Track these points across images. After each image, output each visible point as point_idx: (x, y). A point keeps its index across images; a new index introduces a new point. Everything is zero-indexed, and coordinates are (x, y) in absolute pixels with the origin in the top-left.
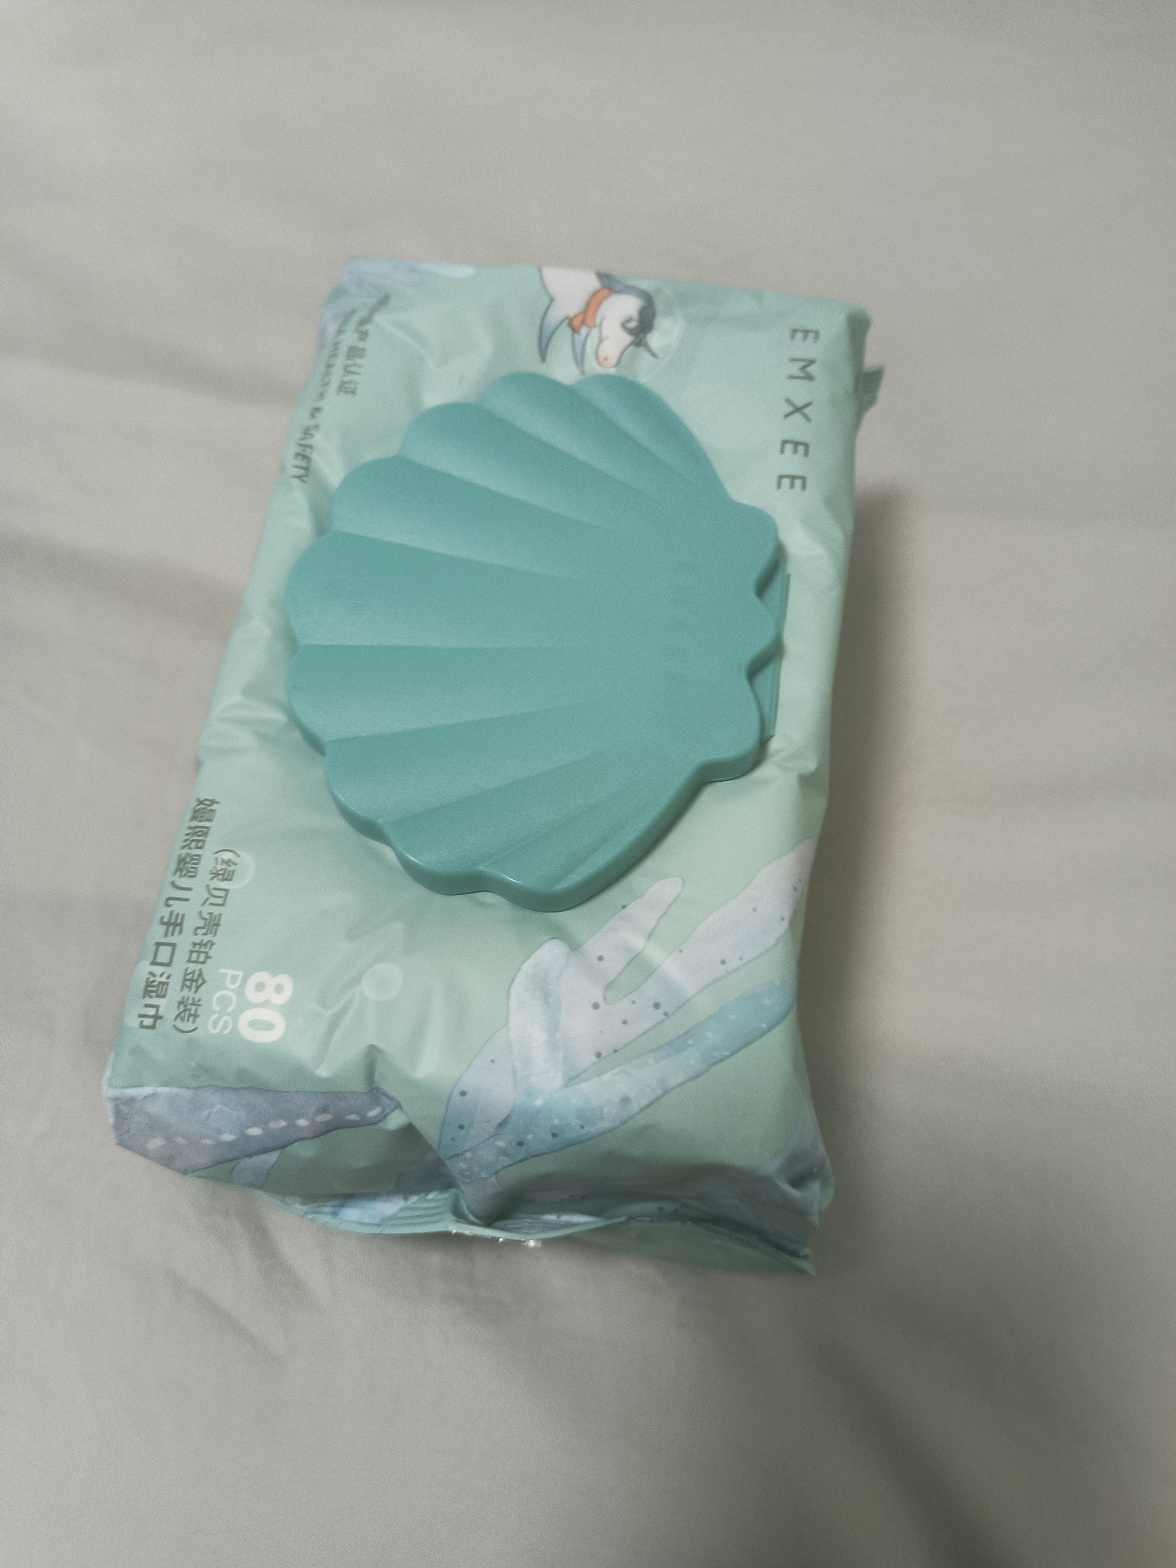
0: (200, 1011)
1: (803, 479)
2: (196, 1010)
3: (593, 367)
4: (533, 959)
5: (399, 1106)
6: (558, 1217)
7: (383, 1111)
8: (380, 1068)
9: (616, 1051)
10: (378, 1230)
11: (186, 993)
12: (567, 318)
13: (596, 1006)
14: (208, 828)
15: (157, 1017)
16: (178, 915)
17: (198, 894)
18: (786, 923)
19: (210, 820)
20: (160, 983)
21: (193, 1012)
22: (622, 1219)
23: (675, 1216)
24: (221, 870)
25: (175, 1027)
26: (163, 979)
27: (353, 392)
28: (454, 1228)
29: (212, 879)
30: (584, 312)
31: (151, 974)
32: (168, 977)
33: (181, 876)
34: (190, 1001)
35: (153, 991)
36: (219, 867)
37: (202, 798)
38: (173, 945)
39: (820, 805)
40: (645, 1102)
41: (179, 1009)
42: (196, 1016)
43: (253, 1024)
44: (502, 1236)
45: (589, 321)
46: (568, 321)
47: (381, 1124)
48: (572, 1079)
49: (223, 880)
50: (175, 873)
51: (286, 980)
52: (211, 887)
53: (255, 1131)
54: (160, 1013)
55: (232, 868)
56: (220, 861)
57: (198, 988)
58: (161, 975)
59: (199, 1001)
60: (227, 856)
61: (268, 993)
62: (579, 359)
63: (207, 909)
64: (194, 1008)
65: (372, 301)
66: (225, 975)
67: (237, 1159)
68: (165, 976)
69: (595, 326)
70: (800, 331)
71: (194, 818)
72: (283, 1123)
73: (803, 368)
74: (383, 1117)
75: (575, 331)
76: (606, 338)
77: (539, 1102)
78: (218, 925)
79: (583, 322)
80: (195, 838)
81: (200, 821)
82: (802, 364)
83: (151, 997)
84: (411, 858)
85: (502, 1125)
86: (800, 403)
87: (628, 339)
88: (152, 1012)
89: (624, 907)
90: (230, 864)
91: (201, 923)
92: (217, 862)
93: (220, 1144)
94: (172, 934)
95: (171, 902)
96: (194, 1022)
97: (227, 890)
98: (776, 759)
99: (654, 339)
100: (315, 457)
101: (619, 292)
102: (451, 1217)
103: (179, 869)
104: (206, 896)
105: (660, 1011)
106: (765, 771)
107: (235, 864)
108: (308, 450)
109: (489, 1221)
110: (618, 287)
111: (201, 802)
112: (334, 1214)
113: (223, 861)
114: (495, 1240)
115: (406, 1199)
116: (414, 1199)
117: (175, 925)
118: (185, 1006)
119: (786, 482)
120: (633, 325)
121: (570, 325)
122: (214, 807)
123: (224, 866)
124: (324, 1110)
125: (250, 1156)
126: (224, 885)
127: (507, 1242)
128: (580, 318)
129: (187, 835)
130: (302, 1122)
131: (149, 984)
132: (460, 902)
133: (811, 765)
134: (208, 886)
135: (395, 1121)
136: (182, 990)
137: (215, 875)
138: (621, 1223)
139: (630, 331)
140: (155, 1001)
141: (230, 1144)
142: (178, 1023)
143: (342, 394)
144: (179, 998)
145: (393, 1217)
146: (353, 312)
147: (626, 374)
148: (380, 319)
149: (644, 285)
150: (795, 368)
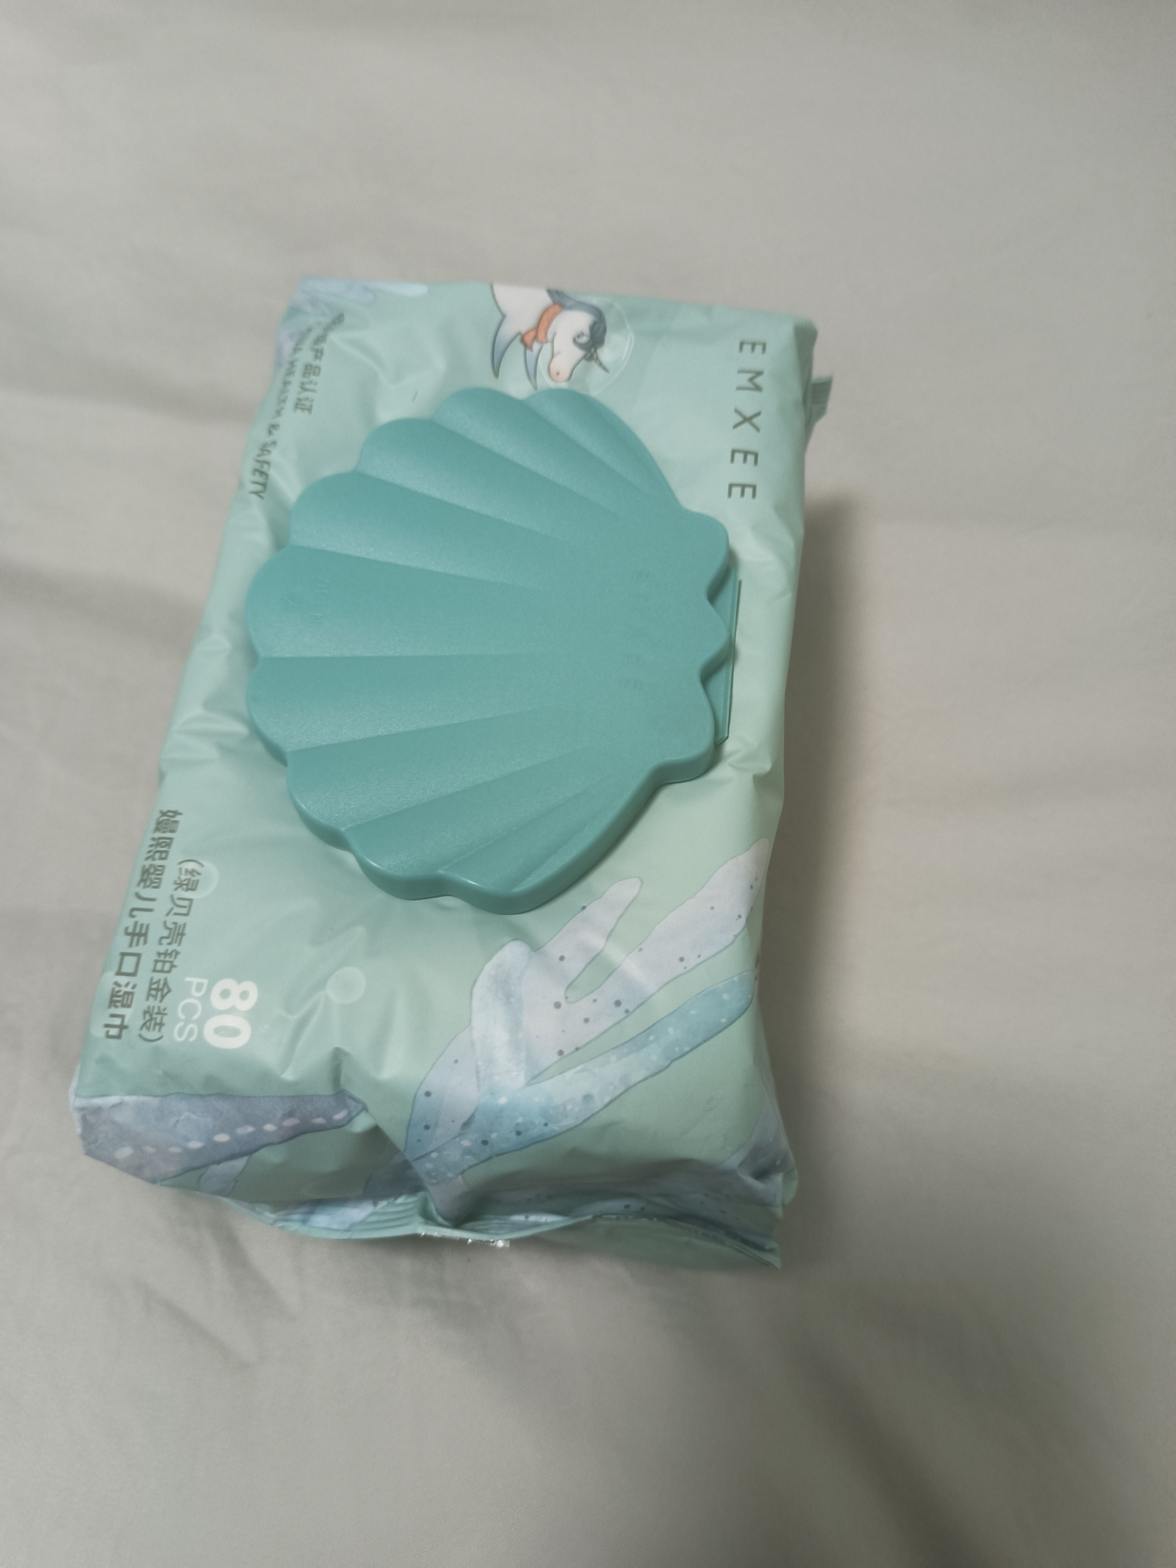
0: (166, 1019)
1: (754, 488)
2: (162, 1019)
3: (545, 381)
4: (495, 960)
5: (365, 1109)
6: (527, 1217)
7: (349, 1113)
8: (345, 1071)
9: (577, 1049)
10: (346, 1236)
11: (151, 1002)
12: (519, 333)
13: (558, 1005)
14: (171, 839)
15: (122, 1027)
16: (142, 925)
17: (162, 904)
18: (743, 921)
19: (172, 831)
20: (126, 993)
21: (158, 1021)
22: (589, 1217)
23: (641, 1214)
24: (185, 880)
25: (140, 1036)
26: (129, 989)
27: (310, 410)
28: (423, 1230)
29: (176, 889)
30: (537, 328)
31: (116, 984)
32: (134, 987)
33: (145, 887)
34: (156, 1010)
35: (118, 1001)
36: (183, 877)
37: (165, 810)
38: (138, 956)
39: (776, 805)
40: (607, 1099)
41: (144, 1018)
42: (161, 1025)
43: (218, 1031)
44: (470, 1237)
45: (541, 335)
46: (519, 337)
47: (347, 1127)
48: (535, 1077)
49: (187, 890)
50: (139, 885)
51: (250, 987)
52: (176, 897)
53: (222, 1138)
54: (126, 1023)
55: (197, 877)
56: (183, 872)
57: (163, 997)
58: (127, 985)
59: (165, 1010)
60: (190, 866)
61: (234, 1000)
62: (532, 374)
63: (172, 919)
64: (159, 1017)
65: (326, 320)
66: (191, 983)
67: (205, 1166)
68: (130, 986)
69: (547, 342)
70: (748, 343)
71: (157, 829)
72: (250, 1129)
73: (751, 380)
74: (350, 1120)
75: (527, 346)
76: (559, 353)
77: (503, 1101)
78: (182, 934)
79: (535, 338)
80: (159, 849)
81: (164, 832)
82: (750, 375)
83: (116, 1007)
84: (373, 863)
85: (467, 1124)
86: (748, 413)
87: (580, 353)
88: (117, 1021)
89: (584, 908)
90: (195, 873)
91: (166, 933)
92: (181, 873)
93: (187, 1151)
94: (137, 944)
95: (135, 913)
96: (160, 1030)
97: (191, 900)
98: (730, 760)
99: (605, 354)
100: (273, 473)
101: (570, 308)
102: (420, 1219)
103: (143, 880)
104: (170, 905)
105: (622, 1009)
106: (720, 772)
107: (199, 874)
108: (266, 466)
109: (458, 1223)
110: (570, 303)
111: (164, 814)
112: (304, 1222)
113: (187, 871)
114: (463, 1241)
115: (375, 1204)
116: (383, 1204)
117: (140, 935)
118: (151, 1015)
119: (737, 491)
120: (584, 340)
121: (523, 341)
122: (178, 818)
123: (189, 876)
124: (290, 1114)
125: (219, 1162)
126: (189, 895)
127: (475, 1243)
128: (532, 334)
129: (151, 846)
130: (269, 1127)
131: (114, 994)
132: (421, 906)
133: (765, 765)
134: (172, 897)
135: (362, 1124)
136: (147, 999)
137: (180, 885)
138: (587, 1221)
139: (581, 346)
140: (121, 1011)
141: (199, 1151)
142: (144, 1033)
143: (299, 411)
144: (144, 1005)
145: (362, 1223)
146: (309, 330)
147: (577, 388)
148: (334, 337)
149: (595, 301)
150: (744, 379)
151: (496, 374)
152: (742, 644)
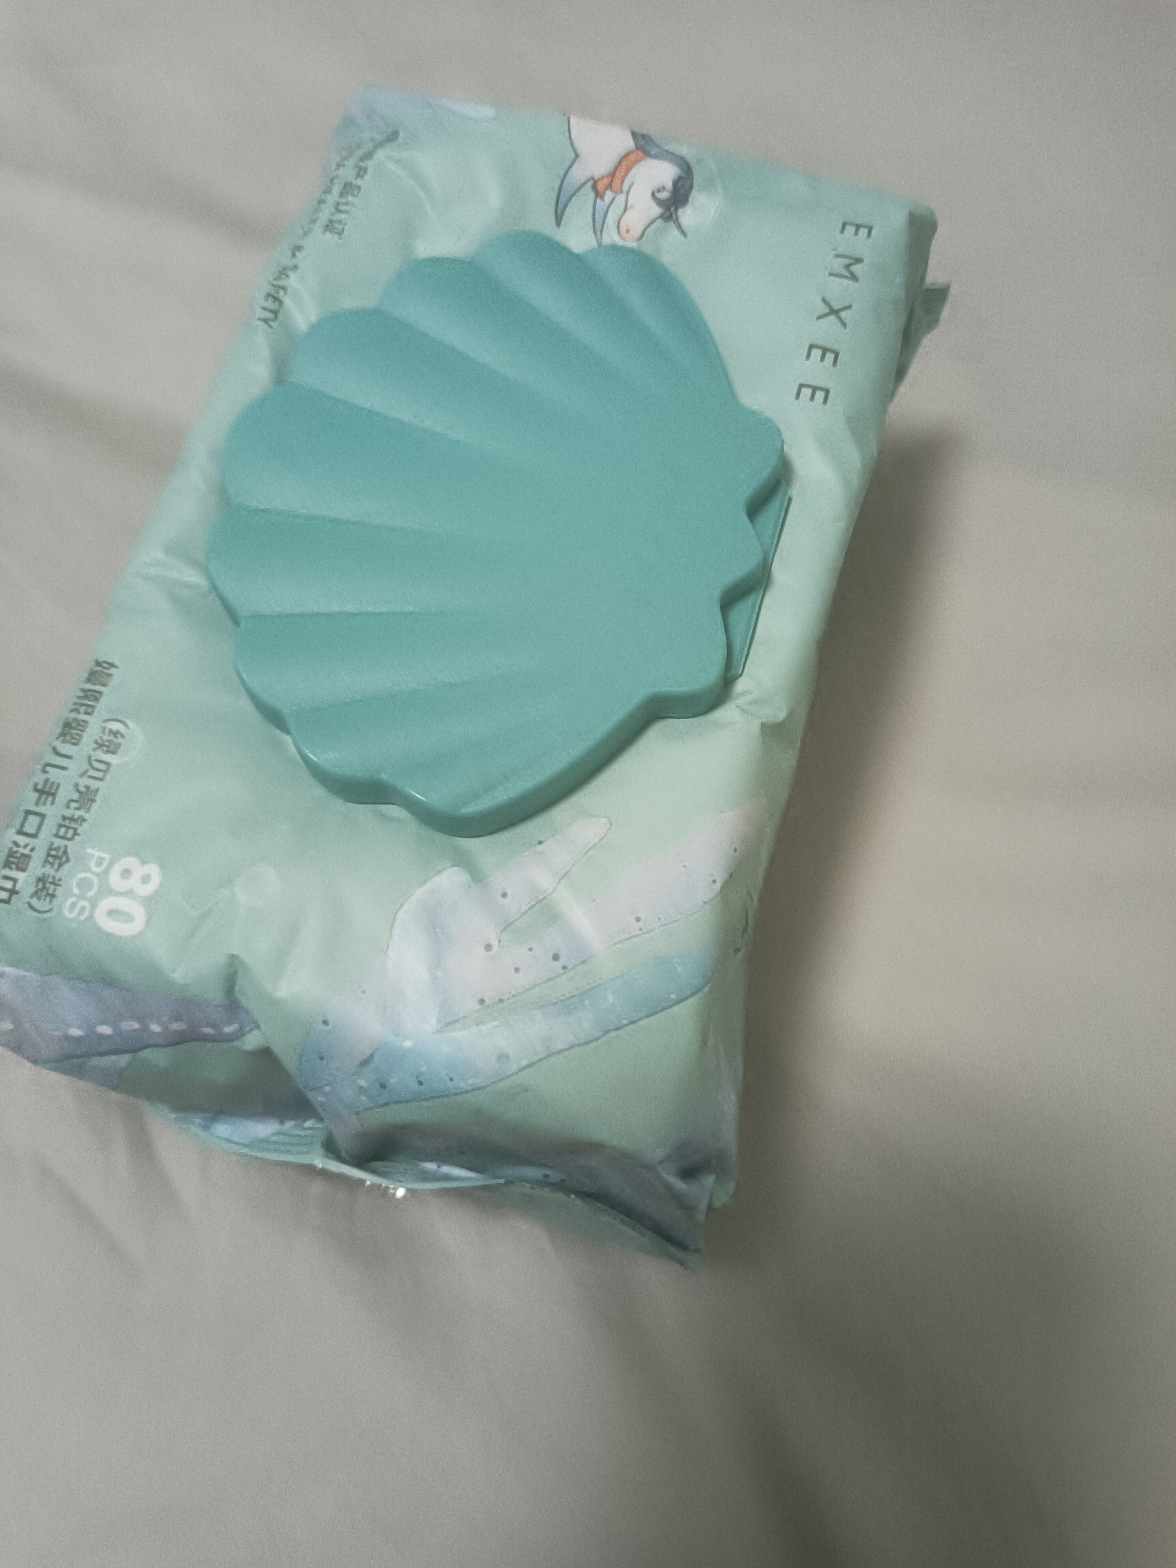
0: (59, 891)
1: (827, 392)
2: (54, 890)
4: (429, 885)
5: (258, 1027)
6: (439, 1167)
7: (241, 1028)
8: (241, 982)
9: (501, 1001)
11: (47, 870)
12: (592, 178)
13: (488, 947)
14: (100, 693)
15: (13, 892)
16: (53, 783)
17: (78, 764)
18: (718, 886)
19: (104, 685)
20: (23, 855)
21: (51, 892)
22: (502, 1181)
23: (560, 1186)
24: (107, 741)
25: (29, 904)
26: (26, 851)
27: (340, 233)
28: (320, 1162)
29: (95, 750)
30: (613, 175)
31: (16, 844)
32: (32, 850)
33: (64, 742)
34: (51, 879)
35: (13, 863)
36: (105, 737)
37: (101, 659)
38: (42, 816)
39: (788, 759)
40: (524, 1063)
41: (37, 886)
42: (53, 896)
43: (112, 913)
44: (369, 1179)
45: (616, 184)
46: (591, 182)
47: (235, 1043)
48: (448, 1023)
49: (108, 752)
50: (57, 739)
51: (154, 870)
52: (93, 758)
53: (105, 1030)
54: (17, 888)
55: (120, 740)
56: (107, 731)
57: (60, 865)
58: (26, 846)
59: (60, 880)
60: (115, 726)
61: (134, 882)
62: (598, 228)
63: (84, 782)
64: (52, 887)
65: (378, 137)
66: (93, 856)
67: (88, 1055)
68: (29, 848)
69: (621, 192)
70: (852, 224)
71: (89, 680)
72: (136, 1026)
73: (847, 267)
74: (240, 1034)
75: (599, 195)
76: (632, 207)
77: (408, 1044)
78: (93, 801)
79: (609, 186)
80: (86, 702)
81: (95, 684)
82: (848, 261)
83: (11, 868)
84: (311, 756)
85: (365, 1063)
86: (836, 306)
87: (657, 211)
88: (9, 885)
89: (540, 843)
90: (118, 736)
91: (76, 796)
92: (104, 733)
93: (67, 1037)
94: (44, 804)
95: (48, 769)
96: (51, 902)
97: (108, 764)
98: (740, 701)
99: (687, 215)
100: (288, 301)
101: (655, 157)
102: (318, 1149)
103: (63, 734)
104: (86, 766)
105: (558, 965)
106: (726, 713)
107: (122, 736)
108: (282, 292)
109: (362, 1161)
110: (654, 151)
111: (98, 664)
112: (206, 1128)
113: (110, 732)
114: (362, 1182)
115: (282, 1122)
116: (289, 1124)
117: (49, 794)
118: (44, 884)
119: (806, 392)
120: (664, 195)
121: (594, 187)
122: (113, 671)
123: (112, 737)
124: (178, 1019)
125: (101, 1054)
126: (107, 757)
127: (375, 1187)
128: (606, 181)
129: (79, 697)
130: (155, 1028)
131: (11, 854)
132: (362, 812)
133: (778, 712)
134: (89, 757)
135: (252, 1041)
136: (43, 866)
137: (100, 745)
138: (498, 1185)
139: (660, 202)
140: (14, 874)
141: (78, 1040)
142: (34, 901)
143: (328, 234)
144: (39, 872)
145: (265, 1140)
146: (359, 146)
147: (648, 249)
148: (381, 155)
149: (684, 151)
150: (838, 265)
151: (558, 220)
152: (777, 569)
